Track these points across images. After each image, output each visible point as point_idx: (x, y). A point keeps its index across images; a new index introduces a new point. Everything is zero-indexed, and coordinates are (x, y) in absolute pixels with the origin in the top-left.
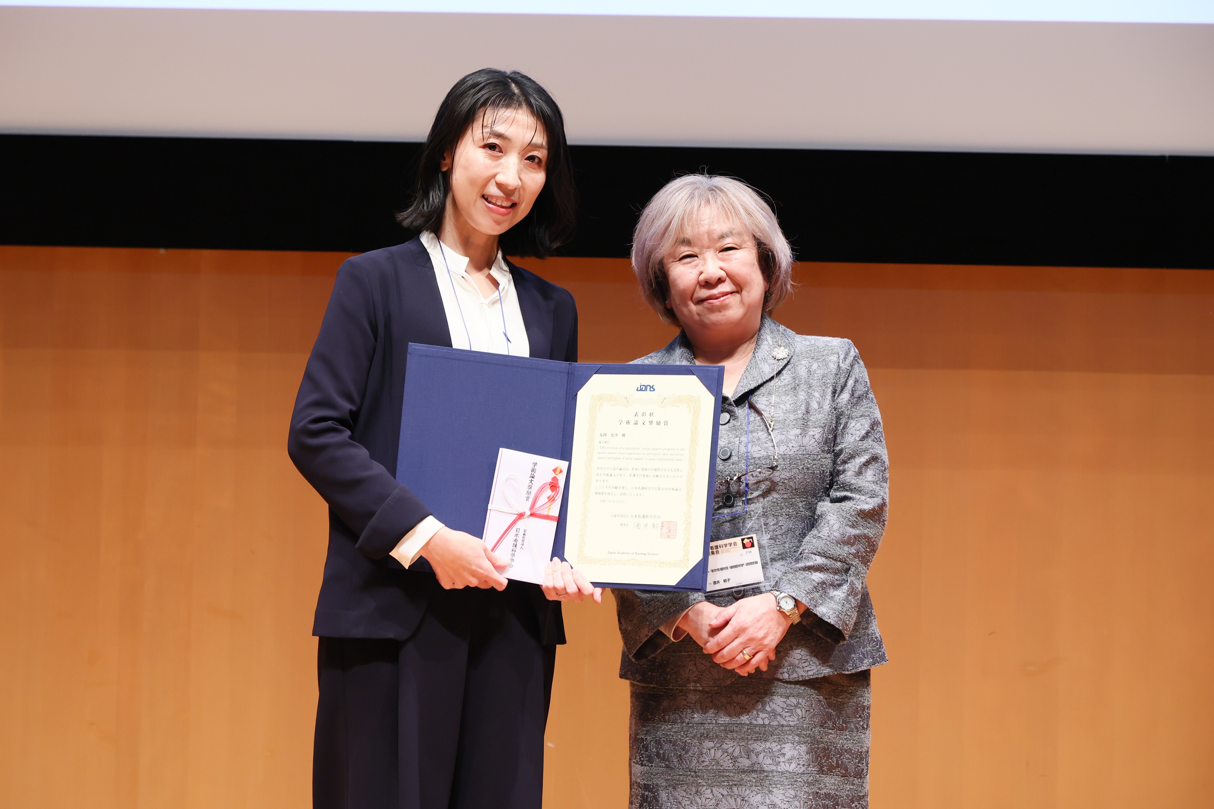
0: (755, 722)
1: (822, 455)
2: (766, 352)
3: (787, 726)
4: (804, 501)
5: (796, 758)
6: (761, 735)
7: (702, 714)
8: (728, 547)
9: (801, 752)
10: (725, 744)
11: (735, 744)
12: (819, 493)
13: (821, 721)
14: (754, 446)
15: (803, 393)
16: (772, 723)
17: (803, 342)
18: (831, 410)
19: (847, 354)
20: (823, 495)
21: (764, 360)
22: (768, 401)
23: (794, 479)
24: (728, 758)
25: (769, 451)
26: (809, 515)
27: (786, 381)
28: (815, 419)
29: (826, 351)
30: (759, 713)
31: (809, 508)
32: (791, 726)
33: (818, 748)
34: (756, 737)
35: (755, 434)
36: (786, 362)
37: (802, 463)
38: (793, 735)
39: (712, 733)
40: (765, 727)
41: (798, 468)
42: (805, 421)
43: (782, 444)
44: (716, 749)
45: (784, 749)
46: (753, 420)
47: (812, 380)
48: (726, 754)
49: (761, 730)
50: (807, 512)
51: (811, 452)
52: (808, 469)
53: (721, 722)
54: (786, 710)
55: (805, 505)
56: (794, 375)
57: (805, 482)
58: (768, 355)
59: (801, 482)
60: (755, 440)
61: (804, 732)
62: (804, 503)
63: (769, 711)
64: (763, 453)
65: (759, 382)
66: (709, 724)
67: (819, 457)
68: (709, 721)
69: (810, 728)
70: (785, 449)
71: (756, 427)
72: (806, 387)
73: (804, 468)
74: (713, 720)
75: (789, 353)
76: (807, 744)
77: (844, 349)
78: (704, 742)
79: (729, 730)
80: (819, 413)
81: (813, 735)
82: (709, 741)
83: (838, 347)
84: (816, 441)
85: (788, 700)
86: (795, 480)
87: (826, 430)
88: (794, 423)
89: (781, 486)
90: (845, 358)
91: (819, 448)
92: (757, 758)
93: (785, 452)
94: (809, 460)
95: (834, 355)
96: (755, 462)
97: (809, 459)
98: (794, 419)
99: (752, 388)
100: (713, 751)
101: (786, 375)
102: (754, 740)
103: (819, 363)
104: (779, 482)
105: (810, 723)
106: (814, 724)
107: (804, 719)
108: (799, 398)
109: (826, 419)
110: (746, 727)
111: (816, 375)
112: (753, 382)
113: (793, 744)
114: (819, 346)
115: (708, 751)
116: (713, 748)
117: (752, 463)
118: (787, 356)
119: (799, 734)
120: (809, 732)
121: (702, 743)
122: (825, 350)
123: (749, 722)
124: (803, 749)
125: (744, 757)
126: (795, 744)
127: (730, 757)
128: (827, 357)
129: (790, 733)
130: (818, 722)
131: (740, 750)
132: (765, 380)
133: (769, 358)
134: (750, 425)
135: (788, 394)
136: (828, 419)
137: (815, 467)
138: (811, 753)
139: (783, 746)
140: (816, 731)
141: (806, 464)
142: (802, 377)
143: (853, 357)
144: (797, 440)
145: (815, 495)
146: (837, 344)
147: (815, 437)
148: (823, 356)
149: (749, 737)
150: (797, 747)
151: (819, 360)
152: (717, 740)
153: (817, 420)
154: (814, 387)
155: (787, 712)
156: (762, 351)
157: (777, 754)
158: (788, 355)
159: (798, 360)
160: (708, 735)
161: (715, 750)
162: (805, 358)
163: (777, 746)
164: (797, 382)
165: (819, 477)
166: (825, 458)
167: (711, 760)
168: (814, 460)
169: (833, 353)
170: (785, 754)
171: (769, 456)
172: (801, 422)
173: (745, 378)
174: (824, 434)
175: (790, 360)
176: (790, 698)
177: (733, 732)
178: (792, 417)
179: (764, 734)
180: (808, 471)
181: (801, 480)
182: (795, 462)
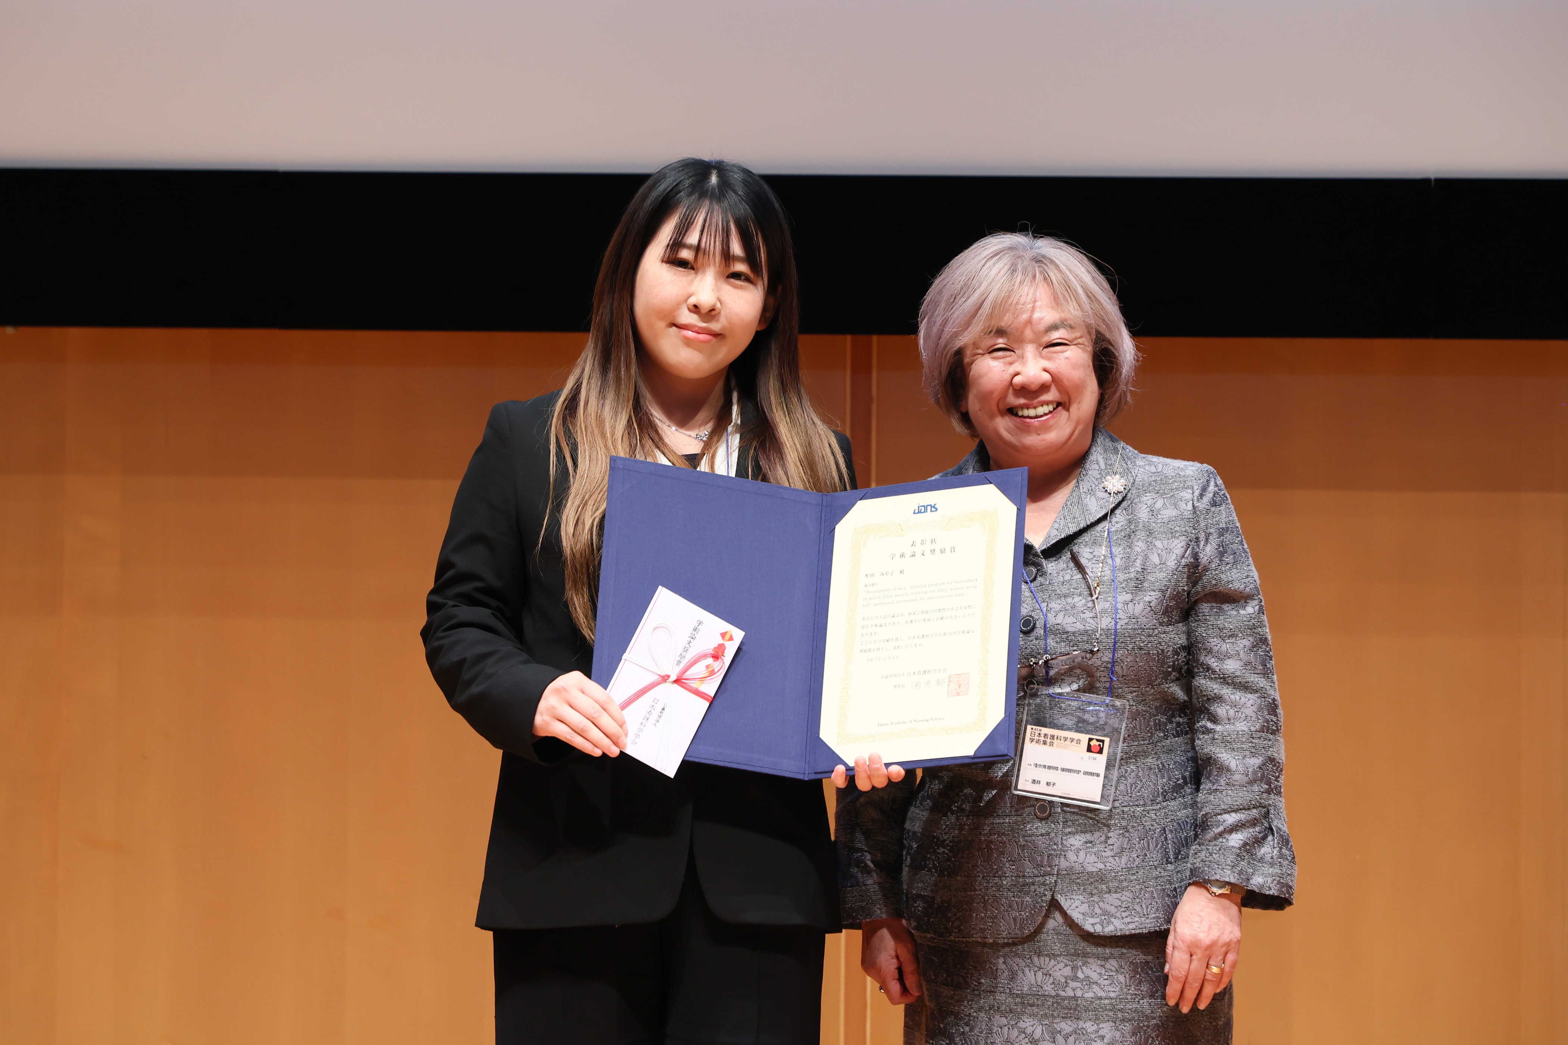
0: (1063, 994)
1: (1160, 629)
2: (1094, 480)
3: (1106, 998)
4: (1135, 691)
5: (1119, 1041)
6: (1072, 1011)
7: (991, 978)
8: (1068, 742)
9: (1125, 1032)
10: (1021, 1021)
11: (1035, 1022)
12: (1156, 679)
13: (1150, 989)
14: (1066, 616)
15: (1140, 544)
16: (1086, 995)
17: (1147, 467)
18: (1177, 568)
19: (1204, 489)
20: (1163, 682)
21: (1091, 492)
22: (1091, 553)
23: (1120, 662)
24: (1027, 1040)
25: (1086, 624)
26: (1142, 710)
27: (1119, 525)
28: (1155, 578)
29: (1176, 484)
30: (1068, 981)
31: (1143, 701)
32: (1111, 999)
33: (1148, 1027)
34: (1065, 1014)
35: (1069, 600)
36: (1121, 498)
37: (1133, 641)
38: (1115, 1010)
39: (1004, 1006)
40: (1077, 1001)
41: (1126, 647)
42: (1140, 582)
43: (1105, 615)
44: (1011, 1028)
45: (1102, 1030)
46: (1069, 579)
47: (1154, 524)
48: (1023, 1035)
49: (1071, 1004)
50: (1139, 706)
51: (1145, 626)
52: (1141, 649)
53: (1017, 992)
54: (1106, 977)
55: (1137, 696)
56: (1130, 517)
57: (1136, 667)
58: (1097, 484)
59: (1131, 667)
60: (1069, 608)
61: (1128, 1006)
62: (1134, 694)
63: (1082, 977)
64: (1079, 626)
65: (1081, 525)
66: (1001, 993)
67: (1156, 631)
68: (1001, 989)
69: (1137, 1000)
70: (1109, 622)
71: (1072, 590)
72: (1143, 535)
73: (1136, 647)
74: (1006, 988)
75: (1125, 485)
76: (1133, 1022)
77: (1201, 481)
78: (993, 1018)
79: (1028, 1003)
80: (1161, 570)
81: (1141, 1009)
82: (1000, 1017)
83: (1193, 478)
84: (1153, 610)
85: (1107, 963)
86: (1122, 664)
87: (1167, 595)
88: (1123, 585)
89: (1102, 671)
90: (1201, 496)
91: (1156, 620)
92: (1066, 1041)
93: (1109, 626)
94: (1143, 637)
95: (1187, 491)
96: (1068, 638)
97: (1143, 635)
98: (1124, 580)
99: (1071, 534)
100: (1006, 1029)
101: (1120, 517)
102: (1062, 1017)
103: (1165, 500)
104: (1099, 666)
105: (1136, 993)
106: (1142, 994)
107: (1128, 988)
108: (1133, 551)
109: (1170, 580)
110: (1051, 1000)
111: (1159, 516)
112: (1073, 525)
113: (1115, 1023)
114: (1168, 475)
115: (1000, 1030)
116: (1006, 1026)
117: (1064, 639)
118: (1123, 490)
119: (1122, 1009)
120: (1135, 1006)
121: (992, 1018)
122: (1175, 481)
123: (1055, 994)
124: (1128, 1028)
125: (1049, 1040)
126: (1117, 1022)
127: (1029, 1039)
128: (1177, 492)
129: (1111, 1008)
130: (1146, 991)
131: (1043, 1030)
132: (1089, 523)
133: (1098, 490)
134: (1065, 586)
135: (1120, 545)
136: (1172, 580)
137: (1150, 645)
138: (1139, 1034)
139: (1101, 1026)
140: (1145, 1004)
141: (1137, 643)
142: (1140, 521)
143: (1213, 493)
144: (1126, 610)
145: (1151, 682)
146: (1192, 473)
147: (1151, 605)
148: (1172, 490)
149: (1055, 1014)
150: (1120, 1027)
151: (1166, 496)
152: (1011, 1016)
153: (1156, 580)
154: (1156, 533)
155: (1107, 979)
156: (1089, 479)
157: (1093, 1036)
158: (1125, 489)
159: (1137, 496)
160: (998, 1008)
161: (1009, 1028)
162: (1146, 493)
163: (1092, 1025)
164: (1132, 527)
165: (1157, 658)
166: (1165, 633)
167: (1004, 1042)
168: (1150, 636)
169: (1186, 487)
170: (1105, 1036)
171: (1086, 631)
172: (1132, 584)
173: (1062, 517)
174: (1165, 601)
175: (1126, 495)
176: (1110, 960)
177: (1033, 1006)
178: (1121, 577)
179: (1075, 1010)
180: (1140, 651)
181: (1131, 664)
182: (1122, 640)
